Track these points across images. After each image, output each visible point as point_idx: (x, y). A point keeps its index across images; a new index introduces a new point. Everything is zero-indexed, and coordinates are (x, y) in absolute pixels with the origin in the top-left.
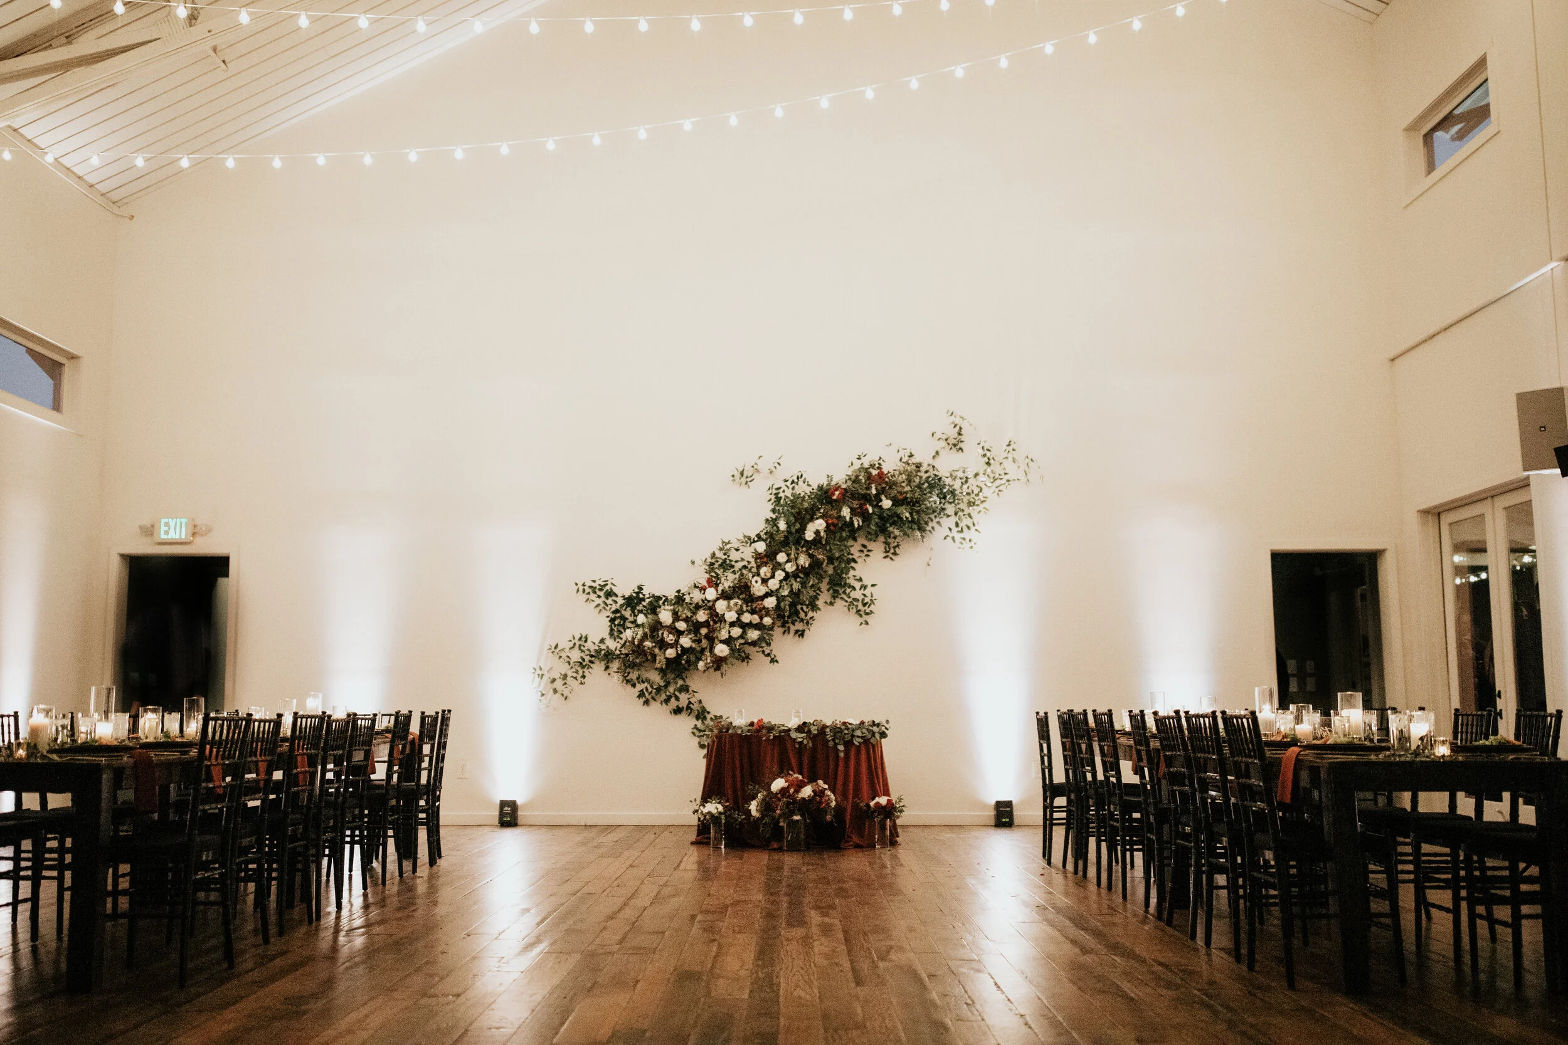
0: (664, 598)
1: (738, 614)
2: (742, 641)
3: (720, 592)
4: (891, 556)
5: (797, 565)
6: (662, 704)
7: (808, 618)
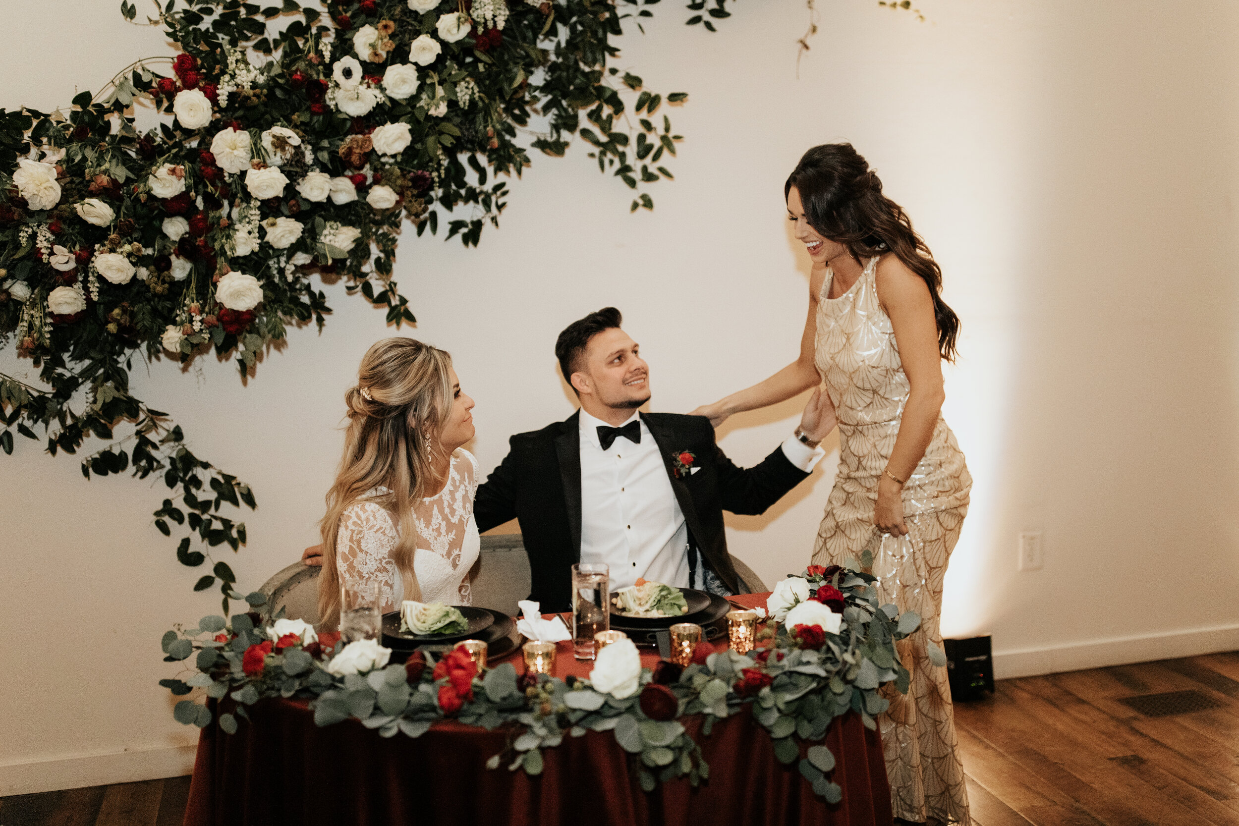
0: (35, 123)
1: (288, 175)
2: (302, 259)
3: (223, 101)
4: (707, 17)
5: (475, 25)
6: (52, 449)
7: (488, 187)
